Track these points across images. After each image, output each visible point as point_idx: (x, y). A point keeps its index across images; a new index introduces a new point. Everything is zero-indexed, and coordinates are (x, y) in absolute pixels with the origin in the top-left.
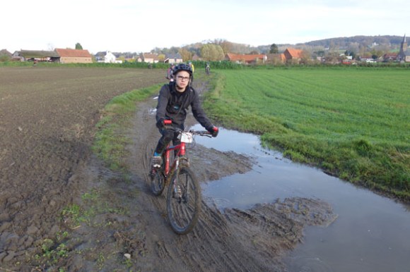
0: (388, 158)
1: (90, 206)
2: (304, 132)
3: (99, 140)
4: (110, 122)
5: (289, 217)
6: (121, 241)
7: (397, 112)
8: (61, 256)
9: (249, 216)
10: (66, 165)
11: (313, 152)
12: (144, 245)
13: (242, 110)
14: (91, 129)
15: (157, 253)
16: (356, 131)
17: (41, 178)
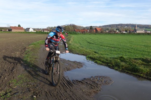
0: (131, 62)
1: (21, 80)
2: (102, 54)
3: (26, 57)
4: (30, 51)
5: (96, 82)
6: (32, 92)
7: (134, 48)
8: (8, 97)
9: (82, 82)
10: (12, 65)
11: (105, 61)
12: (41, 93)
13: (80, 47)
14: (22, 54)
15: (46, 95)
16: (120, 54)
17: (2, 70)
